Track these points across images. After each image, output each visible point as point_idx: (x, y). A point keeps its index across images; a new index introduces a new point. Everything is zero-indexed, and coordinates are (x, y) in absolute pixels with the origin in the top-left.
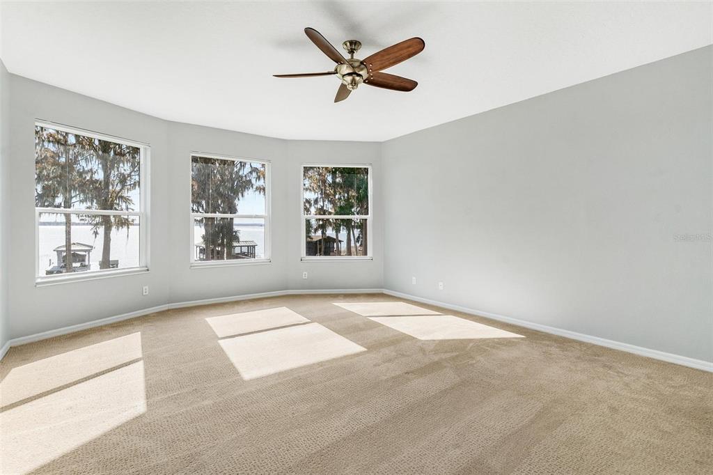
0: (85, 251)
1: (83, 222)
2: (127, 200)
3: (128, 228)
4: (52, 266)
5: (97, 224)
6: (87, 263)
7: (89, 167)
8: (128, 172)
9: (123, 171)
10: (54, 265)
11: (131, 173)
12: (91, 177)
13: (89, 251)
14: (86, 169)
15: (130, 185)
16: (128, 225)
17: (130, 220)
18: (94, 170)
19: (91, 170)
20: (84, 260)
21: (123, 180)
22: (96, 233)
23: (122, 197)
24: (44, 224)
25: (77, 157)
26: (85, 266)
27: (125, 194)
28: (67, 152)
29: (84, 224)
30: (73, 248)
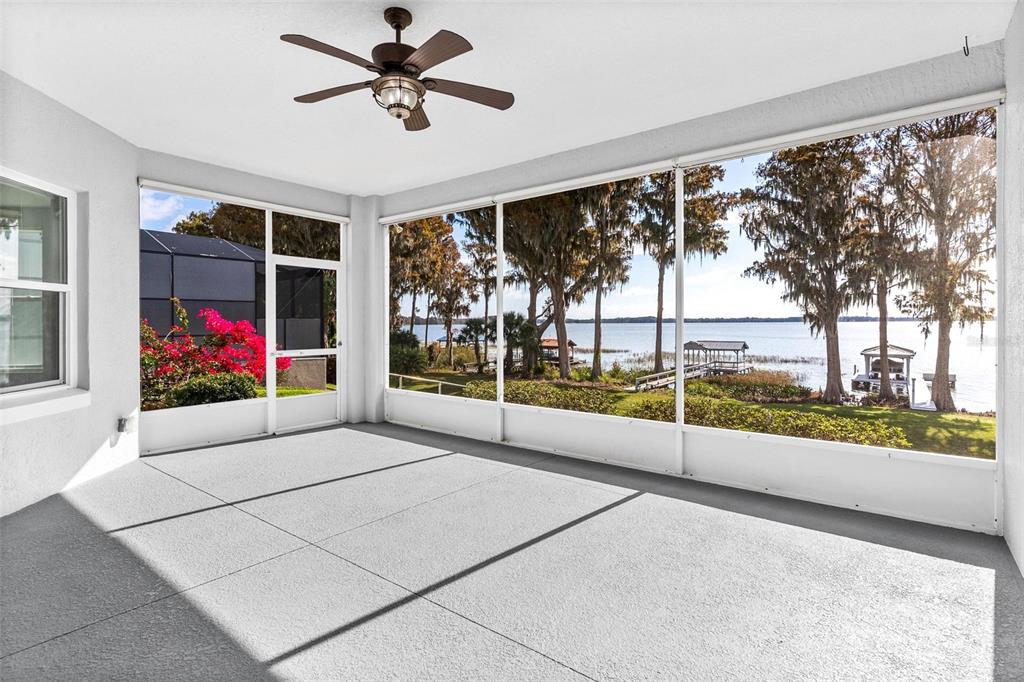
0: (902, 357)
1: (905, 315)
2: (980, 277)
3: (982, 323)
4: (857, 374)
5: (927, 318)
6: (905, 375)
7: (913, 234)
8: (983, 230)
9: (973, 230)
10: (859, 373)
11: (988, 230)
12: (916, 248)
13: (909, 358)
14: (908, 237)
15: (987, 251)
16: (982, 319)
17: (986, 310)
18: (919, 237)
19: (916, 237)
20: (901, 371)
21: (973, 245)
22: (927, 331)
23: (970, 273)
24: (848, 319)
25: (895, 220)
26: (902, 379)
27: (975, 266)
28: (881, 218)
29: (907, 319)
30: (890, 352)
